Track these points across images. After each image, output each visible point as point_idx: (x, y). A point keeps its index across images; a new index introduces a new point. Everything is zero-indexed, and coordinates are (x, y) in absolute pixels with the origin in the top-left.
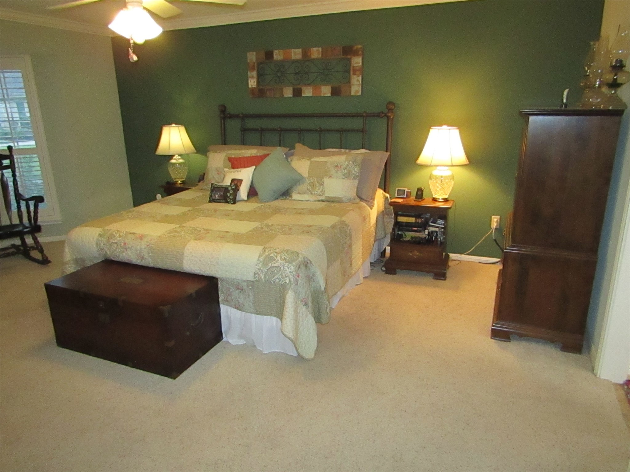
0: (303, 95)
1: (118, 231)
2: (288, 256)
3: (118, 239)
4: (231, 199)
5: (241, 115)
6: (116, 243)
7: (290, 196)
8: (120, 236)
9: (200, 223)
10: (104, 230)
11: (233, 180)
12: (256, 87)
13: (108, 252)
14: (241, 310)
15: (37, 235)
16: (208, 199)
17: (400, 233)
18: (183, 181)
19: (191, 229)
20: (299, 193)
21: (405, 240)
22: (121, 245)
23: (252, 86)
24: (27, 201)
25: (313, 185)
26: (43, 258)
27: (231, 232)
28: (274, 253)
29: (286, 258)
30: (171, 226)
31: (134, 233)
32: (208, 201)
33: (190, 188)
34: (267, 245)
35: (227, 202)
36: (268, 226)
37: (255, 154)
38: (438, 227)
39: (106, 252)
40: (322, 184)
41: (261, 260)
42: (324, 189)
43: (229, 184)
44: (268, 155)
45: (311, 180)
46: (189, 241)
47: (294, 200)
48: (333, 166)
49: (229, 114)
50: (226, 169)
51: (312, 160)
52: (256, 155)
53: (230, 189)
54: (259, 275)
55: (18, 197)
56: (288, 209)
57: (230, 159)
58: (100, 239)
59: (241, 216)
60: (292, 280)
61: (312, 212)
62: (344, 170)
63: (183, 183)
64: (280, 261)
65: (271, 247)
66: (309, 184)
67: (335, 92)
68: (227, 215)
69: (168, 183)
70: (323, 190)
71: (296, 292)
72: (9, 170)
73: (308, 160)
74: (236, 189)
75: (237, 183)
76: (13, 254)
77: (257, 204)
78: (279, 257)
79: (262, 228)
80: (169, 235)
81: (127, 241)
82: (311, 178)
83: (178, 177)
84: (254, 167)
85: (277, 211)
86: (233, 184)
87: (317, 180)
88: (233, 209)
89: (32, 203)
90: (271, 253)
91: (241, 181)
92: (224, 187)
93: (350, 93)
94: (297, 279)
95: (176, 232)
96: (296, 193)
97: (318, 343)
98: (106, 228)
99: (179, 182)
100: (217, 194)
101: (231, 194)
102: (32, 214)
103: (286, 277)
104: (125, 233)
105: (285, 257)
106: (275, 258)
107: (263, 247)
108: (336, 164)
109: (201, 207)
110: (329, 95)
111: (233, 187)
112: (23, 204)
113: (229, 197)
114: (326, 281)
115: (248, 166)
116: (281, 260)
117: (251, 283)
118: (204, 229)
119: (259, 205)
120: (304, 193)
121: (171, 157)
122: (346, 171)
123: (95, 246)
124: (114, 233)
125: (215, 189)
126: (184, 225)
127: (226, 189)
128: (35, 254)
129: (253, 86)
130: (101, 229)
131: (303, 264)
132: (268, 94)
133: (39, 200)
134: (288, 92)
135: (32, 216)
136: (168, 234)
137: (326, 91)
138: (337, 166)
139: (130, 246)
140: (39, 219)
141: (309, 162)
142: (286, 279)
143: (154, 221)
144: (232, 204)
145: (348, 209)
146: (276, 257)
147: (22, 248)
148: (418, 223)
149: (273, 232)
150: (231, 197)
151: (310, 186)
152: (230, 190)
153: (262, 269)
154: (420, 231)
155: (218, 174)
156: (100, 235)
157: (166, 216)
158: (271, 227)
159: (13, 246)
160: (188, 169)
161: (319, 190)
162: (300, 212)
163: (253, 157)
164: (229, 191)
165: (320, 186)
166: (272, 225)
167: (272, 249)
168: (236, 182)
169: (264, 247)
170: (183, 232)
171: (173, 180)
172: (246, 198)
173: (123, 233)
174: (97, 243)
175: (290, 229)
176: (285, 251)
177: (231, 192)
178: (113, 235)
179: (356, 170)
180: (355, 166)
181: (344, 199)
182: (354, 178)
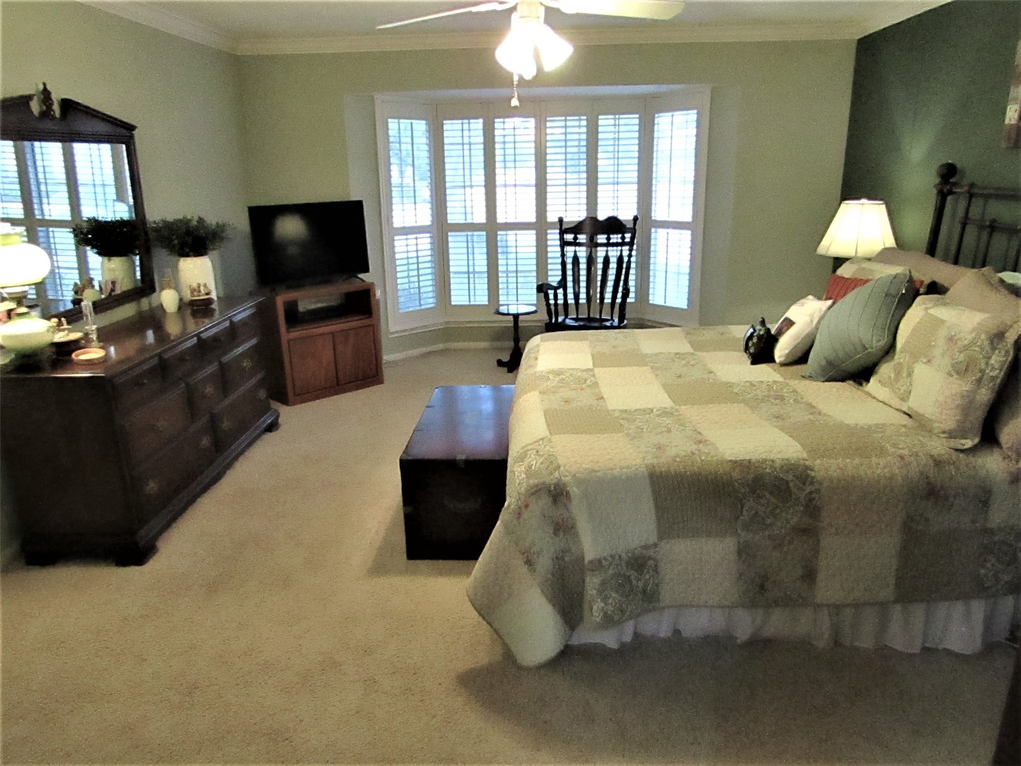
4: (750, 354)
7: (868, 383)
11: (785, 320)
12: (1016, 122)
20: (880, 382)
29: (533, 466)
40: (911, 374)
41: (519, 453)
42: (910, 387)
45: (902, 357)
48: (944, 336)
51: (931, 311)
53: (756, 333)
62: (961, 352)
66: (895, 366)
70: (908, 389)
73: (925, 309)
77: (778, 376)
82: (903, 354)
84: (830, 302)
87: (908, 361)
91: (791, 324)
94: (521, 510)
96: (877, 381)
101: (754, 344)
108: (953, 333)
109: (703, 354)
111: (762, 333)
118: (594, 383)
119: (776, 379)
120: (885, 384)
122: (962, 356)
129: (1012, 121)
131: (550, 491)
138: (951, 338)
141: (921, 314)
144: (750, 363)
151: (896, 371)
161: (903, 386)
165: (907, 377)
168: (784, 324)
172: (779, 360)
177: (755, 340)
179: (992, 361)
180: (994, 349)
181: (935, 425)
182: (979, 381)
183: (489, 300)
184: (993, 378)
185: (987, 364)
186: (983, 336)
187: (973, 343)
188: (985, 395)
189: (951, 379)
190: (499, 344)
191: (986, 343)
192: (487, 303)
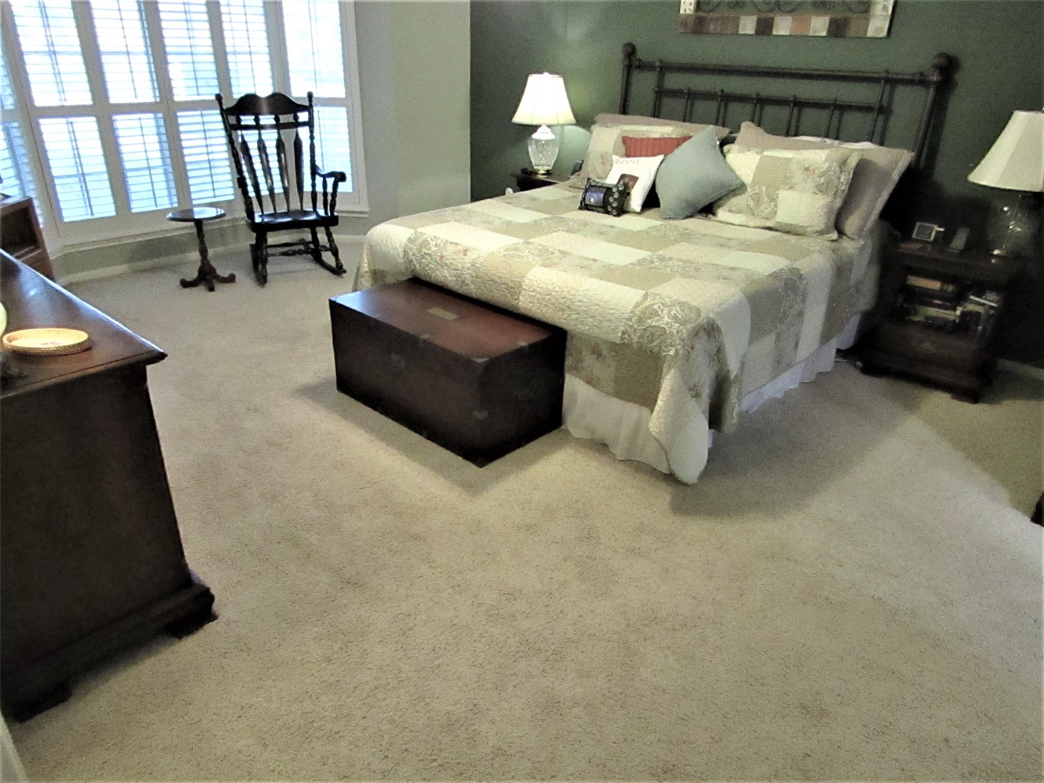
0: (775, 33)
1: (434, 237)
2: (681, 313)
3: (434, 249)
4: (613, 208)
5: (657, 64)
6: (429, 254)
7: (714, 214)
8: (436, 245)
9: (556, 240)
10: (416, 233)
11: (623, 177)
12: (692, 13)
13: (417, 266)
14: (594, 386)
15: (332, 229)
16: (579, 205)
17: (906, 305)
18: (548, 171)
19: (540, 247)
20: (730, 211)
21: (912, 319)
22: (436, 259)
23: (685, 10)
24: (324, 177)
25: (757, 199)
26: (337, 264)
27: (601, 262)
28: (660, 304)
29: (678, 315)
30: (510, 241)
31: (456, 244)
32: (577, 208)
33: (555, 183)
34: (652, 290)
35: (608, 212)
36: (662, 259)
37: (668, 134)
38: (983, 305)
39: (415, 267)
40: (773, 199)
41: (637, 312)
42: (776, 209)
43: (615, 182)
44: (690, 137)
45: (756, 189)
46: (534, 266)
47: (721, 222)
48: (800, 169)
49: (640, 60)
50: (615, 158)
51: (766, 153)
52: (670, 136)
53: (614, 190)
54: (629, 336)
55: (314, 171)
56: (704, 235)
57: (625, 140)
58: (410, 245)
59: (625, 238)
60: (681, 352)
61: (746, 246)
62: (821, 177)
63: (548, 173)
64: (666, 319)
65: (657, 294)
66: (751, 196)
67: (837, 29)
68: (601, 233)
69: (524, 171)
70: (773, 210)
71: (685, 375)
72: (307, 128)
73: (757, 153)
74: (625, 194)
75: (627, 183)
76: (300, 252)
77: (655, 221)
78: (666, 312)
79: (653, 262)
80: (505, 253)
81: (445, 254)
82: (757, 187)
83: (542, 163)
84: (661, 157)
85: (686, 236)
86: (622, 182)
87: (766, 191)
88: (613, 224)
89: (330, 181)
90: (656, 304)
91: (635, 179)
92: (607, 186)
93: (866, 31)
94: (689, 353)
95: (517, 250)
96: (726, 211)
97: (708, 461)
98: (419, 230)
99: (542, 172)
100: (593, 197)
101: (615, 200)
102: (329, 198)
103: (671, 346)
104: (444, 242)
105: (676, 313)
106: (660, 312)
107: (644, 292)
108: (807, 166)
109: (565, 216)
110: (824, 34)
111: (621, 189)
112: (319, 180)
113: (610, 204)
114: (743, 364)
115: (654, 155)
116: (668, 317)
117: (616, 348)
118: (559, 251)
119: (658, 223)
120: (740, 212)
121: (534, 128)
122: (822, 180)
123: (401, 256)
124: (429, 239)
125: (591, 187)
126: (531, 240)
127: (608, 191)
128: (328, 257)
129: (688, 12)
130: (412, 231)
131: (705, 329)
132: (711, 28)
133: (340, 177)
134: (748, 26)
135: (329, 202)
136: (504, 251)
137: (819, 25)
138: (807, 169)
139: (448, 262)
140: (338, 207)
141: (758, 157)
142: (670, 350)
143: (489, 229)
144: (615, 216)
145: (812, 248)
146: (662, 311)
147: (312, 246)
148: (947, 291)
149: (668, 269)
150: (615, 205)
151: (753, 199)
152: (614, 193)
153: (635, 326)
154: (947, 308)
155: (603, 163)
156: (410, 240)
157: (508, 223)
158: (667, 262)
159: (302, 242)
160: (559, 151)
161: (767, 209)
162: (724, 244)
163: (665, 138)
164: (612, 194)
165: (771, 202)
166: (671, 259)
167: (658, 297)
168: (627, 180)
169: (647, 293)
170: (526, 252)
171: (533, 167)
172: (638, 209)
173: (442, 241)
174: (405, 251)
175: (697, 270)
176: (680, 303)
177: (616, 196)
178: (428, 241)
179: (842, 180)
180: (841, 172)
181: (809, 229)
182: (835, 194)
183: (117, 210)
184: (843, 190)
185: (839, 182)
186: (835, 164)
187: (829, 169)
188: (838, 203)
189: (817, 196)
190: (141, 264)
191: (838, 169)
192: (114, 214)
